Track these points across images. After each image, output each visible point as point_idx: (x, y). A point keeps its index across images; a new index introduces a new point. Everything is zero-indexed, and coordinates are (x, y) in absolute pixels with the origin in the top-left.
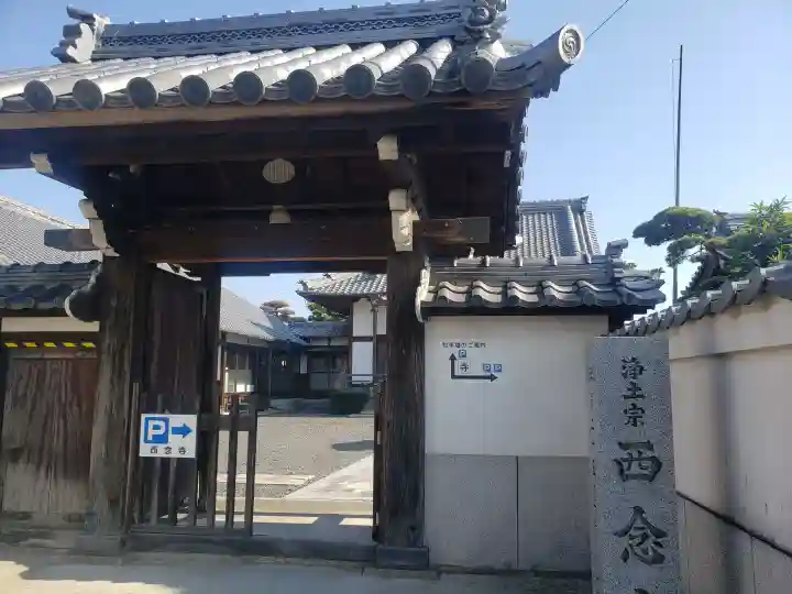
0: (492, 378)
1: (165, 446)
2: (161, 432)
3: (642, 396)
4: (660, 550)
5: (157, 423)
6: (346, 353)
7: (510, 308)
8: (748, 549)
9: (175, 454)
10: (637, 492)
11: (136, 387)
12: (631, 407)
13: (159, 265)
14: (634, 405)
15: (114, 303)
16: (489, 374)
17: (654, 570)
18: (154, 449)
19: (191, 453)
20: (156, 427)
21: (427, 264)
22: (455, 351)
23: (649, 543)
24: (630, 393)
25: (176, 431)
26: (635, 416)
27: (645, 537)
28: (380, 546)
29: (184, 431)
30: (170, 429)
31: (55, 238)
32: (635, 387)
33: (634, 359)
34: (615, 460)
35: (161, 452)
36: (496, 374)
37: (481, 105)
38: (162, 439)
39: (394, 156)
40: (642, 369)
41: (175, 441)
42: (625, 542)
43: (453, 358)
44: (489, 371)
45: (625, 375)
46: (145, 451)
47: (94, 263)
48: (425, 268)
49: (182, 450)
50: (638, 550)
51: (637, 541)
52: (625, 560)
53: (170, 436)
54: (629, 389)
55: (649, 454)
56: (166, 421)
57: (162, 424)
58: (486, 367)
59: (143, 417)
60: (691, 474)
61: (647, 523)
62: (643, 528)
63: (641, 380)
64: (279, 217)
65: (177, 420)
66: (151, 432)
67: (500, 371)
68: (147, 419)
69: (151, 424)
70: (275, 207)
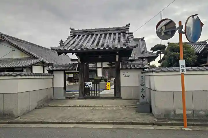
0: (129, 77)
7: (131, 69)
8: (152, 91)
10: (142, 87)
11: (84, 79)
15: (80, 68)
17: (144, 93)
19: (91, 87)
21: (120, 63)
22: (124, 74)
24: (142, 79)
25: (89, 84)
26: (142, 81)
29: (90, 84)
31: (72, 60)
34: (141, 84)
35: (88, 87)
38: (88, 85)
40: (143, 77)
41: (89, 85)
42: (141, 91)
43: (124, 75)
46: (85, 87)
47: (77, 63)
55: (144, 84)
56: (88, 83)
58: (128, 76)
59: (85, 83)
60: (147, 86)
62: (143, 90)
64: (100, 57)
65: (89, 83)
66: (86, 84)
69: (86, 83)
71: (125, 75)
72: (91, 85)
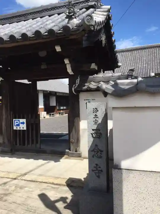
1: (19, 127)
2: (18, 123)
3: (98, 118)
4: (101, 155)
5: (17, 121)
9: (22, 129)
11: (12, 113)
12: (95, 120)
13: (15, 81)
14: (96, 120)
17: (100, 160)
18: (17, 128)
19: (25, 129)
20: (17, 122)
21: (79, 77)
23: (99, 154)
24: (95, 117)
26: (96, 122)
27: (98, 152)
28: (70, 152)
29: (23, 123)
30: (20, 123)
32: (96, 115)
33: (96, 108)
34: (91, 134)
37: (72, 37)
38: (18, 125)
39: (60, 50)
40: (98, 111)
42: (93, 153)
45: (94, 112)
46: (15, 128)
49: (23, 128)
50: (96, 155)
51: (96, 153)
52: (93, 157)
53: (20, 124)
54: (95, 116)
55: (99, 132)
56: (19, 121)
57: (18, 121)
61: (98, 149)
62: (97, 150)
63: (98, 114)
65: (21, 120)
66: (16, 124)
68: (15, 120)
69: (16, 121)
70: (43, 63)
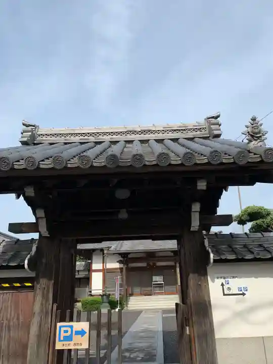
0: (244, 294)
6: (87, 281)
11: (55, 307)
16: (241, 292)
19: (85, 346)
21: (205, 237)
22: (223, 281)
25: (77, 333)
29: (82, 333)
30: (74, 333)
36: (245, 292)
39: (204, 188)
43: (222, 285)
44: (241, 291)
46: (59, 346)
48: (205, 239)
53: (74, 336)
58: (240, 289)
67: (247, 290)
71: (229, 289)
72: (87, 335)
